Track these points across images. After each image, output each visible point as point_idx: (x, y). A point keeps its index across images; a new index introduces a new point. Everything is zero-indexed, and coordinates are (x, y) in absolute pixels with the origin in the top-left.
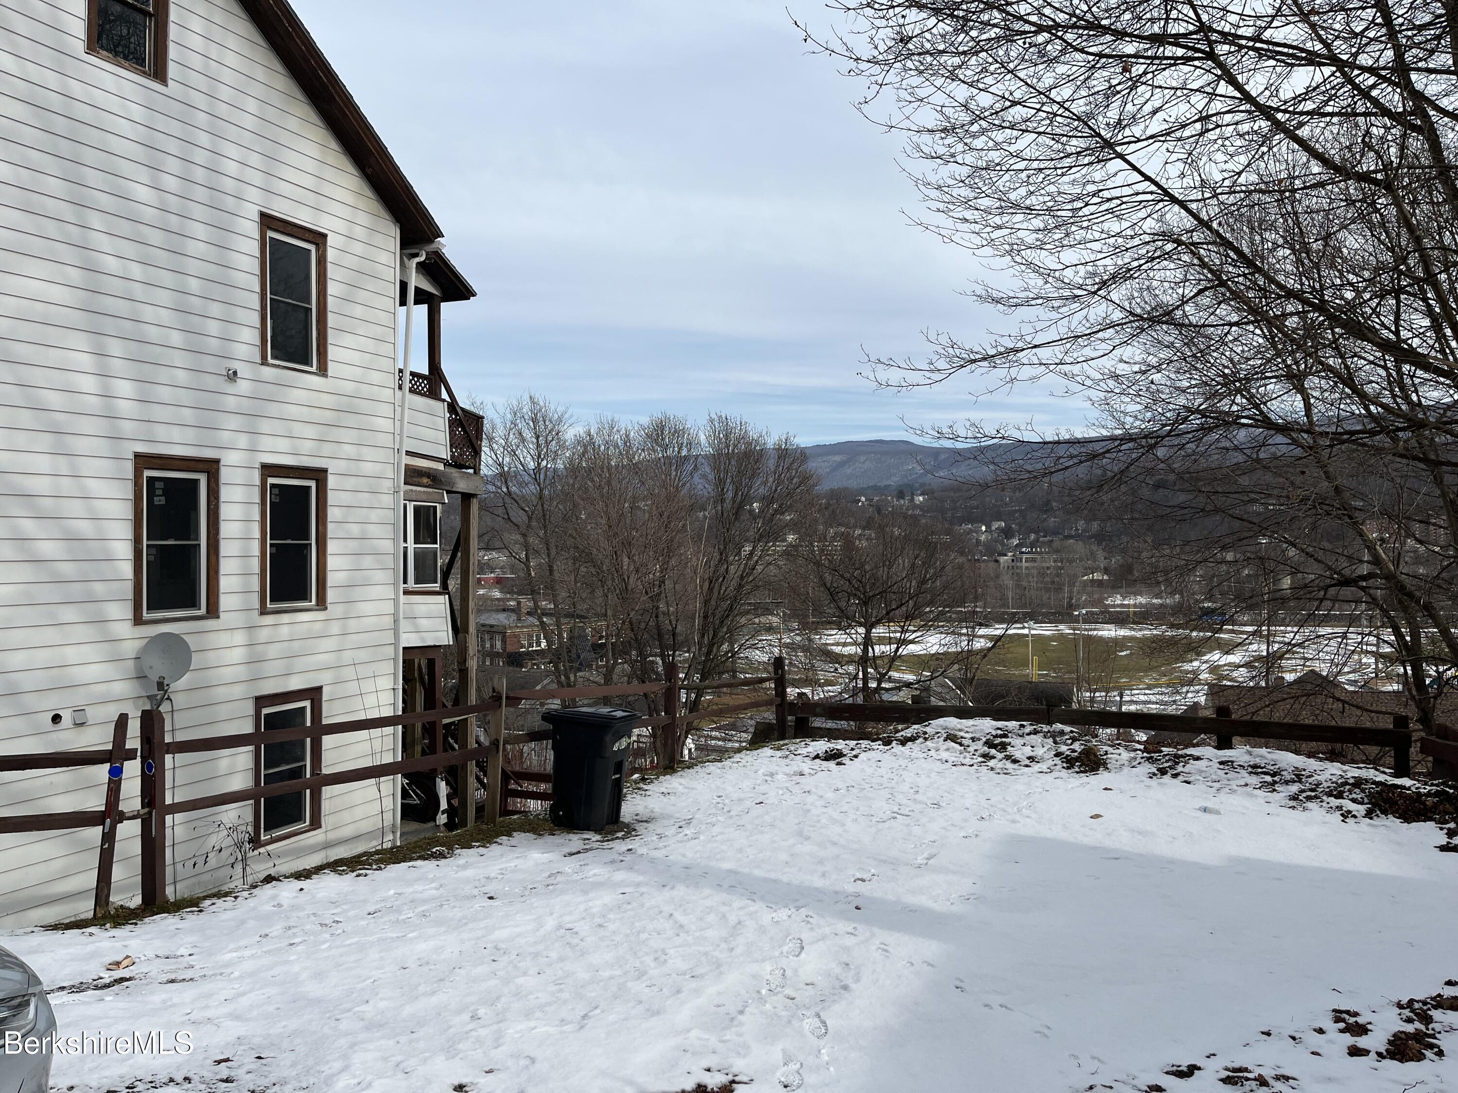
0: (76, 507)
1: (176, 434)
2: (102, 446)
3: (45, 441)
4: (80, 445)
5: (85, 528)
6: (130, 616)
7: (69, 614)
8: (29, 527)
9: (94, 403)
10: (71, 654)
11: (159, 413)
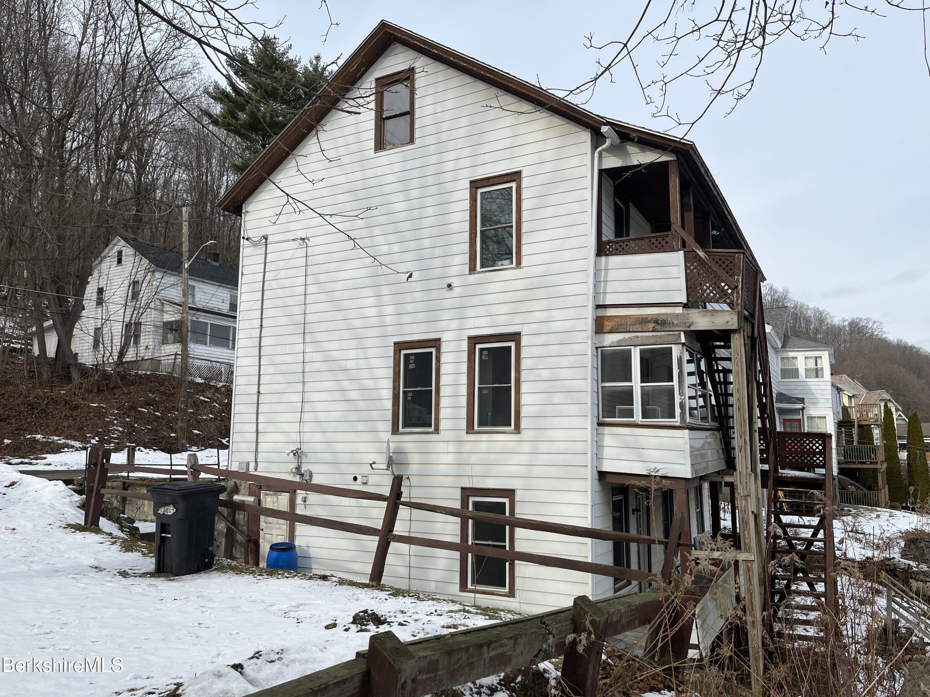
0: (365, 374)
1: (414, 328)
2: (377, 342)
3: (353, 344)
4: (369, 343)
5: (369, 383)
6: (390, 429)
7: (361, 427)
8: (346, 385)
9: (374, 321)
10: (362, 447)
11: (406, 319)
